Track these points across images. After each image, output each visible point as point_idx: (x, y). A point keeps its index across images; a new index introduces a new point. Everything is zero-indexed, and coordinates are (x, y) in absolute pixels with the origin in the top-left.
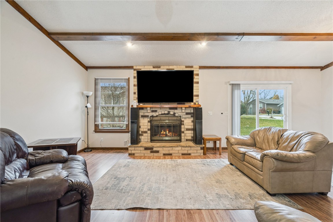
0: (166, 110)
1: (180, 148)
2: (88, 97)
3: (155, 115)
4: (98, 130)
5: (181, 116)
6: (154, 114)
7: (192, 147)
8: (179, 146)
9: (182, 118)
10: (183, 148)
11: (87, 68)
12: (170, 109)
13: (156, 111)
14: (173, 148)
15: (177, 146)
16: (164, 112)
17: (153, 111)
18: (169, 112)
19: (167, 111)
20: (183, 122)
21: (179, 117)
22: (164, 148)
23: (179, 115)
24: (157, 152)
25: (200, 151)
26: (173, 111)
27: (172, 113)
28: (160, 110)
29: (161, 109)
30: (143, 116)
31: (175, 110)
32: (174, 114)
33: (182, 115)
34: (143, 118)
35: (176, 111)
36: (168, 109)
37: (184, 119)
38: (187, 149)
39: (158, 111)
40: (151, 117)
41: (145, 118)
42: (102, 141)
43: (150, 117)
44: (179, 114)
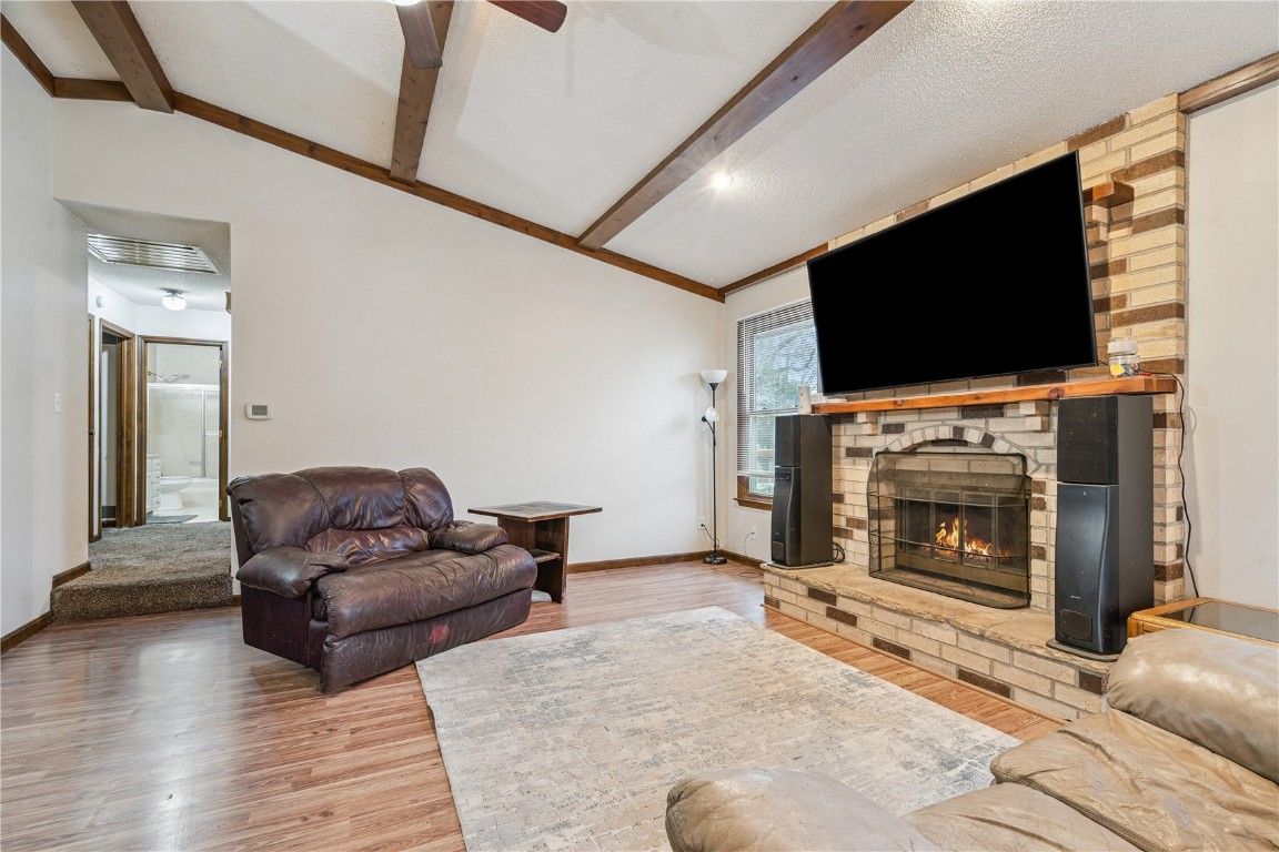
0: (943, 421)
1: (948, 635)
2: (714, 386)
3: (896, 448)
4: (746, 499)
5: (1029, 453)
6: (896, 443)
7: (1017, 649)
8: (948, 621)
9: (1031, 465)
10: (966, 641)
11: (719, 294)
12: (964, 417)
13: (898, 428)
14: (915, 622)
15: (936, 621)
16: (937, 431)
17: (888, 429)
18: (959, 430)
19: (947, 428)
20: (1042, 492)
21: (1016, 461)
22: (877, 613)
23: (1014, 451)
24: (850, 620)
25: (1071, 690)
26: (981, 423)
27: (973, 436)
28: (919, 421)
29: (925, 416)
30: (854, 453)
31: (991, 420)
32: (988, 440)
33: (1035, 448)
34: (850, 460)
35: (995, 425)
36: (954, 415)
37: (1047, 471)
38: (986, 648)
39: (908, 427)
40: (881, 457)
41: (858, 460)
42: (754, 536)
43: (877, 454)
44: (1012, 444)
